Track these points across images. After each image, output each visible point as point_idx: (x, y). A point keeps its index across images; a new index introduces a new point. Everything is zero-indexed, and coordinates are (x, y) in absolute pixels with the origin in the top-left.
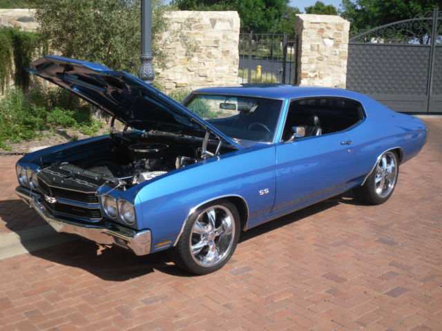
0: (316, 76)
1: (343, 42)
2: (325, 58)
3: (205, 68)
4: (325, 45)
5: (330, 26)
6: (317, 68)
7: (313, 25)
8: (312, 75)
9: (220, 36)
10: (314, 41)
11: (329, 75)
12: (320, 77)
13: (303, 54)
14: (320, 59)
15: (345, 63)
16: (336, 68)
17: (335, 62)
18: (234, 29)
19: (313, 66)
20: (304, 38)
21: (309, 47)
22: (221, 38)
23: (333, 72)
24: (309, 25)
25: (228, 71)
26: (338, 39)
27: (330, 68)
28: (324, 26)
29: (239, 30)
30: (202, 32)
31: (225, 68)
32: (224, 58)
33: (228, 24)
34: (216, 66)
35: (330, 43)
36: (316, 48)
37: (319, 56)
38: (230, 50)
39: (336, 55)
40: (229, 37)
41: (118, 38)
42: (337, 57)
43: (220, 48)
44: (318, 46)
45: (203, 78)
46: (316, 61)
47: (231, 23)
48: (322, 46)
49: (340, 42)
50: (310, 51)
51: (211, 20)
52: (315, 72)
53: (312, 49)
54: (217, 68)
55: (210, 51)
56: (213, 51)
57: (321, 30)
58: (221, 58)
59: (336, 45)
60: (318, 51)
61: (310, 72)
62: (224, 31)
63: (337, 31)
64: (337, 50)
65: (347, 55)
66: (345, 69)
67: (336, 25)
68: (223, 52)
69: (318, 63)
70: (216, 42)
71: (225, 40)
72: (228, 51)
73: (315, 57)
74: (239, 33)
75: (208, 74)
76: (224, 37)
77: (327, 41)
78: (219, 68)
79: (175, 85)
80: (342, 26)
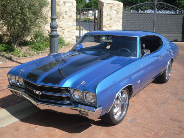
0: (109, 26)
1: (120, 12)
2: (113, 19)
3: (61, 23)
4: (113, 13)
5: (115, 5)
6: (110, 23)
7: (108, 5)
8: (108, 26)
9: (67, 9)
10: (108, 11)
11: (114, 26)
12: (111, 27)
13: (104, 17)
14: (111, 19)
15: (121, 21)
16: (117, 23)
17: (117, 20)
18: (74, 6)
19: (108, 22)
20: (104, 10)
22: (68, 10)
23: (116, 25)
24: (106, 5)
25: (71, 25)
26: (118, 10)
27: (115, 23)
28: (112, 5)
29: (76, 7)
30: (59, 7)
31: (70, 23)
32: (70, 19)
34: (66, 22)
35: (115, 12)
36: (109, 14)
37: (110, 18)
38: (72, 15)
39: (117, 17)
40: (72, 10)
41: (27, 10)
42: (118, 18)
43: (68, 15)
44: (110, 13)
45: (60, 28)
46: (109, 20)
47: (72, 4)
48: (111, 14)
49: (119, 12)
50: (107, 16)
51: (63, 2)
52: (109, 25)
53: (107, 15)
54: (66, 24)
55: (63, 16)
56: (65, 16)
57: (111, 7)
58: (68, 19)
59: (117, 13)
60: (110, 16)
61: (107, 25)
62: (70, 7)
63: (117, 7)
64: (118, 15)
65: (122, 18)
66: (121, 23)
67: (117, 4)
68: (69, 16)
69: (110, 21)
70: (66, 12)
71: (70, 11)
72: (71, 16)
73: (109, 18)
74: (76, 8)
75: (62, 26)
76: (69, 10)
77: (113, 11)
78: (67, 24)
79: (48, 31)
80: (120, 5)
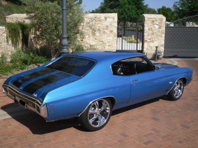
0: (151, 41)
1: (163, 26)
2: (155, 33)
3: (102, 38)
4: (155, 28)
5: (157, 19)
6: (151, 38)
7: (149, 19)
8: (149, 41)
9: (109, 24)
10: (150, 26)
11: (156, 41)
12: (153, 42)
13: (145, 32)
14: (153, 34)
15: (164, 35)
16: (160, 38)
17: (159, 35)
18: (115, 21)
19: (150, 37)
20: (145, 25)
21: (148, 29)
22: (109, 25)
23: (158, 40)
24: (147, 19)
25: (112, 39)
26: (160, 25)
27: (157, 38)
28: (154, 20)
29: (117, 22)
30: (101, 23)
31: (111, 38)
32: (111, 34)
33: (112, 19)
34: (107, 37)
35: (157, 27)
36: (151, 29)
37: (152, 32)
39: (160, 32)
40: (113, 25)
42: (160, 33)
43: (109, 30)
44: (152, 28)
45: (102, 43)
46: (151, 34)
47: (114, 19)
48: (153, 28)
49: (162, 26)
50: (148, 30)
51: (105, 17)
52: (150, 39)
53: (149, 29)
54: (107, 38)
55: (104, 31)
56: (106, 31)
57: (153, 21)
58: (109, 34)
59: (160, 27)
60: (152, 30)
61: (148, 39)
62: (110, 22)
63: (160, 22)
64: (160, 30)
65: (165, 32)
66: (164, 38)
67: (160, 19)
68: (110, 31)
69: (151, 36)
70: (107, 27)
71: (111, 26)
72: (112, 31)
73: (150, 33)
75: (104, 40)
76: (110, 25)
77: (155, 26)
78: (108, 38)
79: (89, 45)
80: (162, 19)
